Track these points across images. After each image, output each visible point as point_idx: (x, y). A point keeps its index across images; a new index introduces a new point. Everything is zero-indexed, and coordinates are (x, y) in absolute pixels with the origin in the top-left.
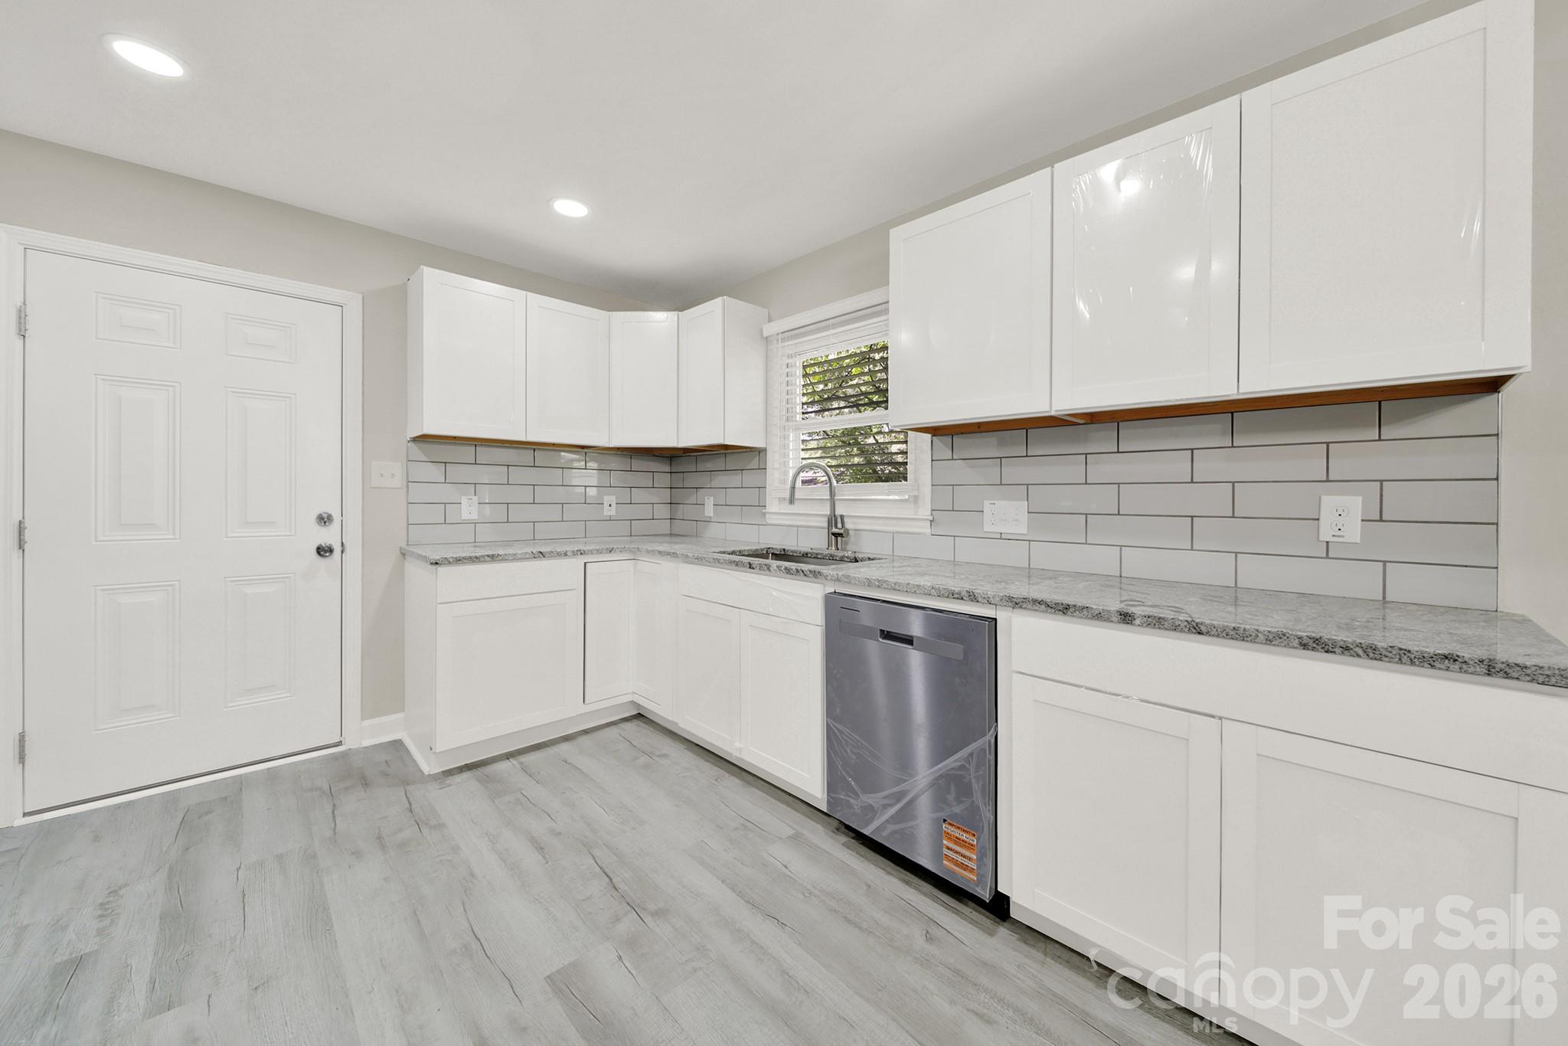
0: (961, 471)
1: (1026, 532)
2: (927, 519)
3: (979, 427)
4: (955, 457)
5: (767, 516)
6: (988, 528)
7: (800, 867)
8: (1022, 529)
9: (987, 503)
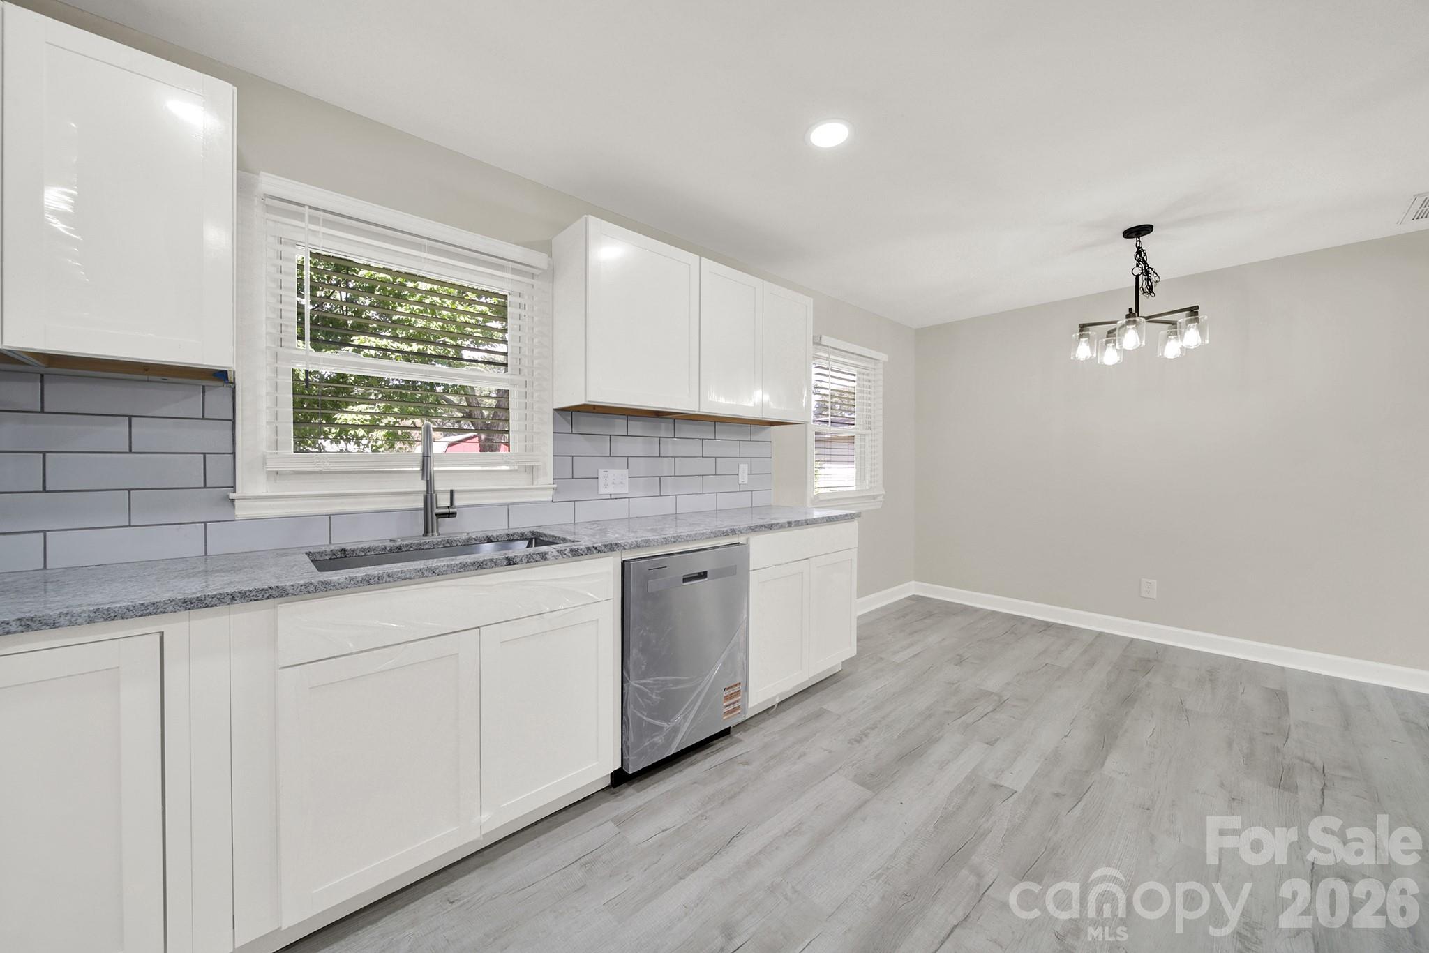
0: (579, 444)
1: (627, 492)
2: (550, 488)
3: (594, 409)
4: (574, 432)
5: (236, 503)
6: (602, 491)
7: (672, 817)
8: (624, 490)
9: (601, 471)
